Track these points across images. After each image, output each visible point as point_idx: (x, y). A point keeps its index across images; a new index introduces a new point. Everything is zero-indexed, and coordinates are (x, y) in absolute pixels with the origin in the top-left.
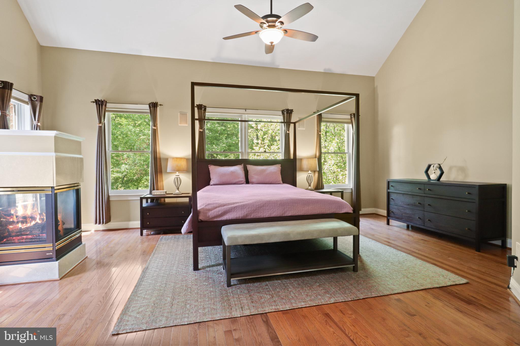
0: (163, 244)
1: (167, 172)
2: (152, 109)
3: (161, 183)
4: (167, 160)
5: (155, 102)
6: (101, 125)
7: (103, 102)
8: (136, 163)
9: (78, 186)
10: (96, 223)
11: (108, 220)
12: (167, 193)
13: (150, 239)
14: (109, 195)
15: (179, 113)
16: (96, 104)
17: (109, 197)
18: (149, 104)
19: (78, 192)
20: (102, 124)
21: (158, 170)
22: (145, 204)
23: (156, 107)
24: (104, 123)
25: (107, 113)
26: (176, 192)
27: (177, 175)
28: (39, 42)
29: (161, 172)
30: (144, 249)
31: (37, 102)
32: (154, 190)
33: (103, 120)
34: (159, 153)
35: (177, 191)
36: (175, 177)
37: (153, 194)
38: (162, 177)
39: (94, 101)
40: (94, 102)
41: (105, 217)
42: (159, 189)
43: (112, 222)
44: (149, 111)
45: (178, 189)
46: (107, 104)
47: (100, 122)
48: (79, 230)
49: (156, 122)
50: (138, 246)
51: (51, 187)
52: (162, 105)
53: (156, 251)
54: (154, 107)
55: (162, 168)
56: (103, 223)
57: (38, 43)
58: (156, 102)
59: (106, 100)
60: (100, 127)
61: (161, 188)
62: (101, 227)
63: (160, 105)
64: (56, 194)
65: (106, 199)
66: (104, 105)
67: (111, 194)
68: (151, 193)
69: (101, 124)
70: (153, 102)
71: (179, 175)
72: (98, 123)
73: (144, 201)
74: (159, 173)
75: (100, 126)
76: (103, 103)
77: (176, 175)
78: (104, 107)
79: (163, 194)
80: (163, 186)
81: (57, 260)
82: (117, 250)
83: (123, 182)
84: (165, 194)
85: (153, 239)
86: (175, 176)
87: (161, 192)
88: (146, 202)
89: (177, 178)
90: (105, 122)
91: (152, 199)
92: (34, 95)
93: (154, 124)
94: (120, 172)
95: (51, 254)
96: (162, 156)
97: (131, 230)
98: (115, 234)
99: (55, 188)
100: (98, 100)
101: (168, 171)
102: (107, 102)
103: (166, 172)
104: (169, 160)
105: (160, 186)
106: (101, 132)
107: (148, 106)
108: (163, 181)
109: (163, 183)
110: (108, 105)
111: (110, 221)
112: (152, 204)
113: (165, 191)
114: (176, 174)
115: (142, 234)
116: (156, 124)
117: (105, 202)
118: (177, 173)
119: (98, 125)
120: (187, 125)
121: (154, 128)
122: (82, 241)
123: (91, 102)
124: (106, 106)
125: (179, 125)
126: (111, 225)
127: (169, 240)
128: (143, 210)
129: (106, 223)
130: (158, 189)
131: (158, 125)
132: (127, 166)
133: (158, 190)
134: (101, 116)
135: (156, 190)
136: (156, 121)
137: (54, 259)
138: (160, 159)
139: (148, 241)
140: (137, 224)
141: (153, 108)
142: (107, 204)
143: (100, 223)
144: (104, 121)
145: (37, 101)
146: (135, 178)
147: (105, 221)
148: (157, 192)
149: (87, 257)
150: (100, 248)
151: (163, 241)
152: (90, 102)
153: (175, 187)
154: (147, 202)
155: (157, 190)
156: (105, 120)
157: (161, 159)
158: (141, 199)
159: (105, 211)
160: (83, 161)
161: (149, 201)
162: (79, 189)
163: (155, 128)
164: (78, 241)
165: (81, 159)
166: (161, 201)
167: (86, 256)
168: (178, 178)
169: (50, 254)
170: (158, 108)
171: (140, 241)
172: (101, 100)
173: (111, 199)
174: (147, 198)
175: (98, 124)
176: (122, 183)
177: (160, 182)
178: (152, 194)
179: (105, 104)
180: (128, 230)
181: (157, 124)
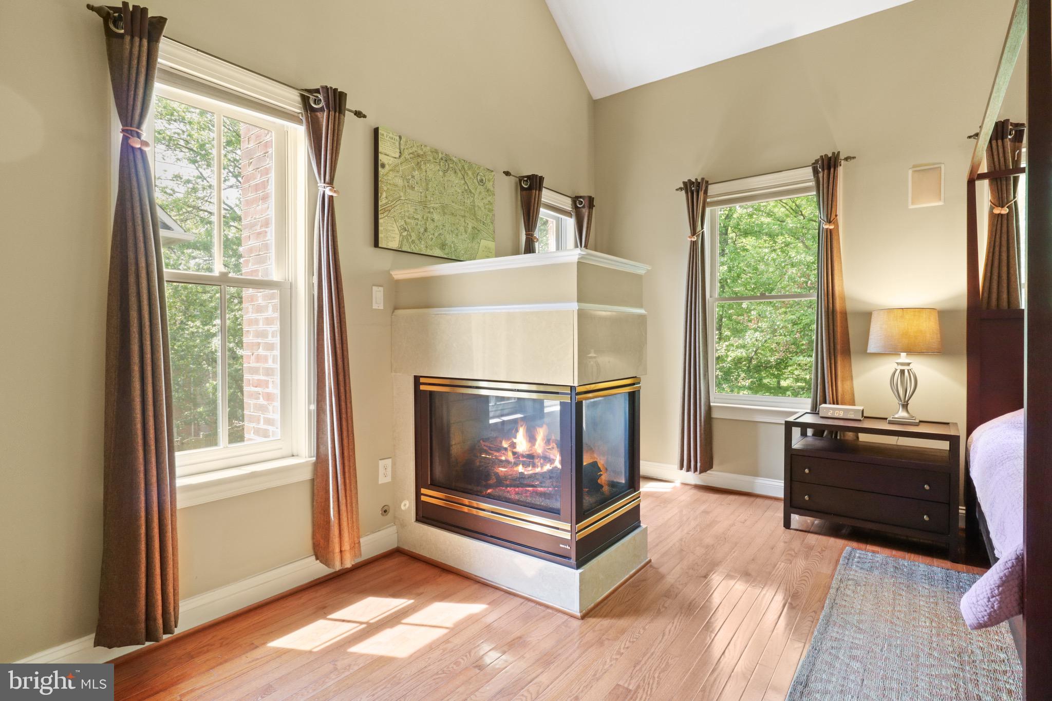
0: (857, 584)
1: (868, 351)
2: (821, 175)
3: (847, 385)
4: (867, 316)
5: (830, 155)
6: (694, 239)
7: (701, 184)
8: (776, 327)
9: (634, 384)
10: (682, 467)
11: (707, 465)
12: (865, 415)
13: (811, 548)
14: (711, 404)
15: (910, 172)
16: (687, 193)
17: (709, 409)
18: (814, 164)
19: (633, 399)
20: (698, 236)
21: (839, 347)
22: (798, 442)
23: (835, 167)
24: (703, 233)
25: (708, 210)
26: (896, 416)
27: (902, 364)
28: (591, 94)
29: (847, 352)
30: (795, 586)
31: (584, 210)
32: (825, 403)
33: (699, 228)
34: (843, 299)
35: (902, 414)
36: (896, 370)
37: (821, 415)
38: (850, 366)
39: (683, 186)
40: (681, 189)
41: (701, 457)
42: (840, 402)
43: (716, 471)
44: (812, 184)
45: (905, 406)
46: (710, 187)
47: (694, 232)
48: (635, 492)
49: (833, 210)
50: (775, 566)
51: (570, 387)
52: (854, 158)
53: (832, 607)
54: (829, 169)
55: (851, 341)
56: (696, 470)
57: (590, 96)
58: (834, 153)
59: (706, 179)
60: (694, 244)
61: (847, 397)
62: (692, 478)
63: (846, 159)
64: (579, 405)
65: (704, 414)
66: (701, 191)
67: (714, 403)
68: (815, 410)
69: (695, 236)
70: (826, 155)
71: (909, 364)
72: (690, 234)
73: (796, 432)
74: (841, 354)
75: (694, 241)
76: (700, 187)
77: (897, 363)
78: (701, 194)
79: (852, 416)
80: (853, 395)
81: (578, 566)
82: (721, 562)
83: (749, 367)
84: (860, 418)
85: (819, 550)
86: (895, 366)
87: (845, 411)
88: (801, 435)
89: (902, 372)
90: (705, 229)
91: (819, 430)
92: (581, 197)
93: (827, 218)
94: (744, 347)
95: (568, 547)
96: (849, 307)
97: (759, 501)
98: (721, 504)
99: (579, 389)
100: (690, 180)
101: (872, 348)
102: (709, 183)
103: (864, 352)
104: (873, 317)
105: (843, 391)
106: (696, 254)
107: (810, 170)
108: (852, 379)
109: (852, 384)
110: (713, 190)
111: (712, 468)
112: (819, 443)
113: (861, 408)
114: (900, 361)
115: (787, 525)
116: (833, 216)
117: (700, 420)
118: (903, 358)
119: (689, 239)
120: (941, 203)
121: (826, 227)
122: (641, 520)
123: (677, 190)
124: (706, 192)
125: (911, 207)
126: (715, 477)
127: (876, 572)
128: (793, 458)
129: (701, 473)
130: (835, 402)
131: (841, 219)
132: (757, 334)
133: (837, 404)
134: (695, 218)
135: (830, 404)
136: (834, 206)
137: (573, 561)
138: (844, 314)
139: (807, 557)
140: (776, 486)
141: (826, 171)
142: (705, 425)
143: (688, 469)
144: (702, 228)
145: (584, 207)
146: (772, 359)
147: (701, 466)
148: (834, 409)
149: (650, 561)
150: (681, 540)
151: (856, 572)
152: (675, 191)
153: (896, 401)
154: (804, 434)
155: (834, 404)
156: (705, 227)
157: (847, 314)
158: (789, 426)
159: (701, 441)
160: (646, 323)
161: (810, 432)
162: (636, 393)
163: (832, 227)
164: (631, 521)
165: (642, 319)
166: (844, 436)
167: (647, 560)
168: (906, 371)
169: (565, 547)
170: (841, 170)
171: (781, 546)
172: (696, 179)
173: (715, 414)
174: (804, 427)
175: (689, 237)
176: (749, 370)
177: (842, 381)
178: (818, 414)
179: (703, 189)
180: (752, 499)
181: (836, 216)
